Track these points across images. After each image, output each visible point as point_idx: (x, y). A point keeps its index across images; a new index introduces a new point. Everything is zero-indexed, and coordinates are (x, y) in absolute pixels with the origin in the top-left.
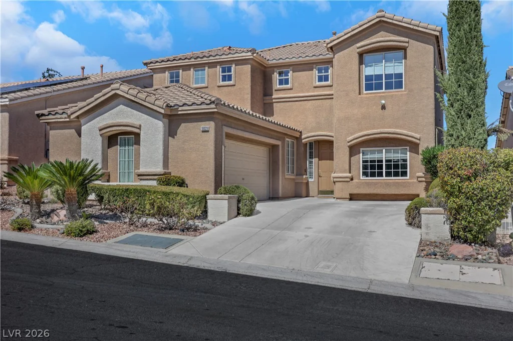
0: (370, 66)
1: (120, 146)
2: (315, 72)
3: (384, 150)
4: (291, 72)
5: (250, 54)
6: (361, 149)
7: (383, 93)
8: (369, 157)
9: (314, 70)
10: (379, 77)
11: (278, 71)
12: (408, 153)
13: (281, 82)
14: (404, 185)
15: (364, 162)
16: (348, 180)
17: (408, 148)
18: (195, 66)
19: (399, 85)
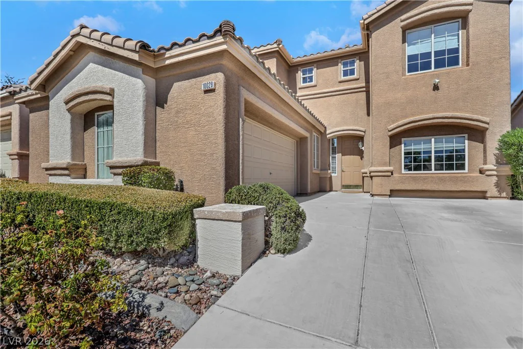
0: (414, 44)
1: (98, 127)
2: (341, 67)
3: (433, 140)
4: (315, 69)
5: (275, 45)
6: (403, 139)
7: (433, 72)
8: (413, 148)
9: (340, 64)
10: (426, 55)
11: (302, 69)
12: (466, 142)
13: (305, 80)
14: (464, 180)
15: (405, 154)
16: (390, 174)
17: (466, 136)
19: (454, 61)
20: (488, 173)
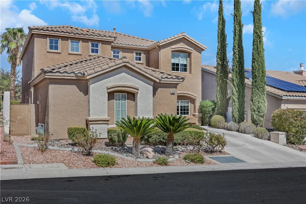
0: (174, 58)
1: (116, 100)
2: (134, 55)
3: (180, 102)
4: (121, 52)
7: (180, 73)
10: (177, 65)
11: (113, 50)
17: (189, 101)
18: (72, 38)
19: (186, 70)
20: (196, 116)
